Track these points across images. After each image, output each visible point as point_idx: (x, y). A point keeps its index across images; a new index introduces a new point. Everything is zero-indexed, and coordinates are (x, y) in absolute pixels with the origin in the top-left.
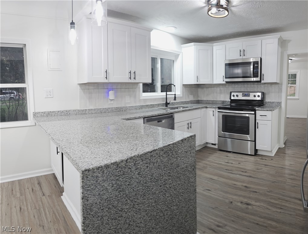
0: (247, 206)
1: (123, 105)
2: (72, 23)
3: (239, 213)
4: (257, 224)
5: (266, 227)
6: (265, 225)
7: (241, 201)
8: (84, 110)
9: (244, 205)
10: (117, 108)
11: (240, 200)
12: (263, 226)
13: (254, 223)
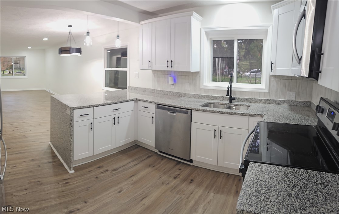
0: (69, 210)
1: (183, 92)
2: (118, 36)
3: (67, 200)
4: (45, 200)
5: (37, 202)
6: (39, 203)
7: (80, 210)
8: (154, 90)
9: (72, 208)
10: (177, 93)
11: (83, 210)
12: (39, 201)
13: (48, 199)
